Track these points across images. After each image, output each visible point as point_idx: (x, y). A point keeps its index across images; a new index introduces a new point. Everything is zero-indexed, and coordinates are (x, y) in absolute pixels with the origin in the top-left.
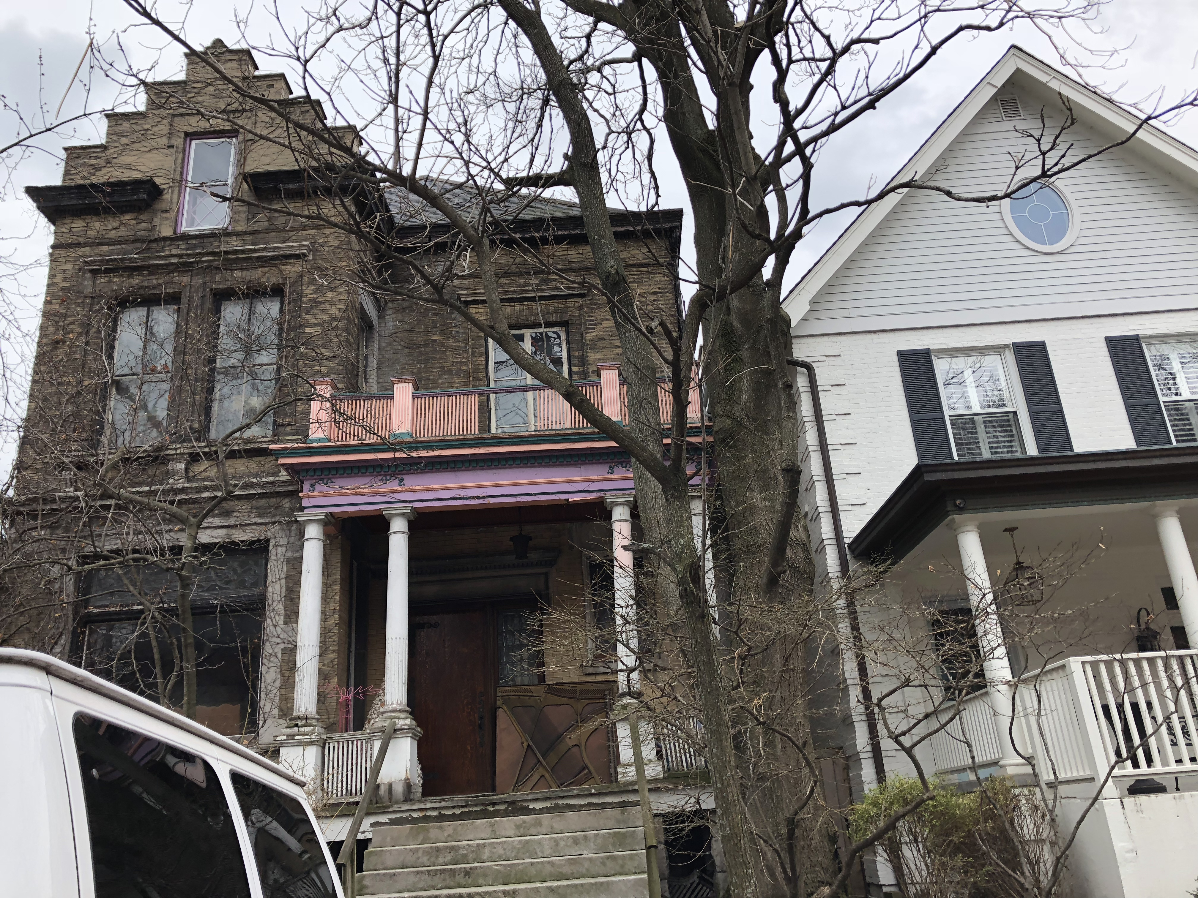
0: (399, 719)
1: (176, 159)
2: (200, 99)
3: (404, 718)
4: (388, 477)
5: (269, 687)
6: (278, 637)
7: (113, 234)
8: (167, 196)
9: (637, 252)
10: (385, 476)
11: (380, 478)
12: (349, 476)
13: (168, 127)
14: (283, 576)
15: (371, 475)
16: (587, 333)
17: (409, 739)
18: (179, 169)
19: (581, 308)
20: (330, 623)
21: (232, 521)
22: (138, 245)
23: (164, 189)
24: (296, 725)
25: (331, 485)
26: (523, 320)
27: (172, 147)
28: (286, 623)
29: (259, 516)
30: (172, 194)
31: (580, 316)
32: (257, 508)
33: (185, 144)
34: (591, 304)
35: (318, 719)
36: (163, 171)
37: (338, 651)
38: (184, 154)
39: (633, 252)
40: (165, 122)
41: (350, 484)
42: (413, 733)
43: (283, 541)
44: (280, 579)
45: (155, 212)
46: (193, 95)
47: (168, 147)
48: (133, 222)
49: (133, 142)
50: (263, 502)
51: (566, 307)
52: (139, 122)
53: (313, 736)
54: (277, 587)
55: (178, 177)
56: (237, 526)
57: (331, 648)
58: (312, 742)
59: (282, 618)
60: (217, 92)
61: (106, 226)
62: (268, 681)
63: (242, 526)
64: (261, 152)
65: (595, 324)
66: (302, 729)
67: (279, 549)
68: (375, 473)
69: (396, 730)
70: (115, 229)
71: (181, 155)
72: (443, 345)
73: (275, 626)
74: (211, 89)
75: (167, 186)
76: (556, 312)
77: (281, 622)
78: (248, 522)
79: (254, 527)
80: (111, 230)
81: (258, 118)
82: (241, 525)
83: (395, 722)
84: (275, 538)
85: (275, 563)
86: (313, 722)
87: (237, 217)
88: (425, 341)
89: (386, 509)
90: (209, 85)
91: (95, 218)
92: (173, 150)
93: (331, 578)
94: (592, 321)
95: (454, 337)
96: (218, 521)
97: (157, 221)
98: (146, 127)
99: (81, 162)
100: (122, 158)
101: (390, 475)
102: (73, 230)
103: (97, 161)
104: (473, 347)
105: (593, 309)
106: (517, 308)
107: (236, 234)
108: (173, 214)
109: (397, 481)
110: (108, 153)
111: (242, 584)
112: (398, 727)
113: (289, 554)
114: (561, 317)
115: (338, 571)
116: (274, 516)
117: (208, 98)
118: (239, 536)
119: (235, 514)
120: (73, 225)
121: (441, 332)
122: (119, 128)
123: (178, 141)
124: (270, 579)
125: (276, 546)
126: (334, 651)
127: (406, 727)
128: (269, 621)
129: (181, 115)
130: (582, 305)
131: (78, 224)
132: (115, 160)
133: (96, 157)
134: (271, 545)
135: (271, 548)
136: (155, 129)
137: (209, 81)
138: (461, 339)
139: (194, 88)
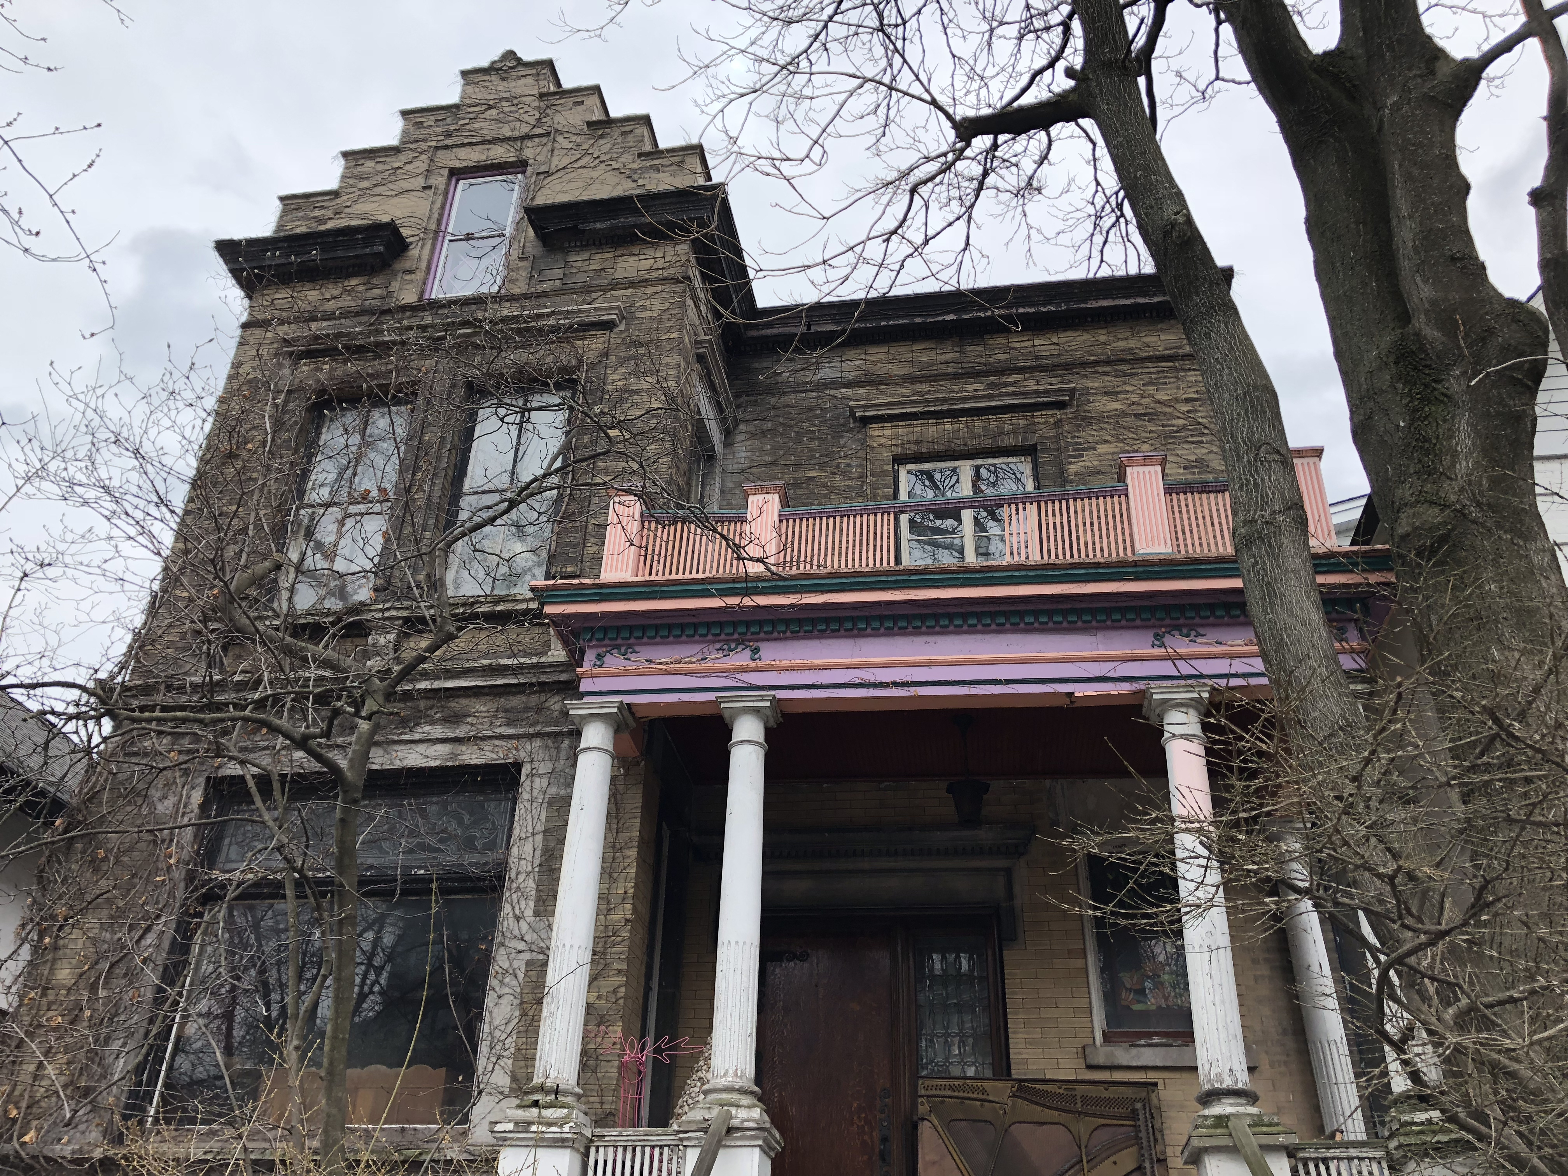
0: (738, 1106)
1: (433, 203)
2: (476, 126)
3: (749, 1107)
4: (733, 646)
5: (497, 1034)
6: (522, 939)
7: (330, 306)
8: (414, 252)
9: (1155, 339)
10: (727, 642)
11: (718, 646)
12: (665, 641)
13: (427, 162)
14: (540, 828)
15: (703, 639)
16: (1070, 463)
17: (757, 1151)
18: (436, 216)
19: (1058, 424)
20: (616, 917)
21: (461, 731)
22: (365, 319)
23: (412, 243)
24: (536, 1104)
25: (633, 657)
26: (957, 445)
27: (430, 187)
28: (537, 914)
29: (508, 725)
30: (422, 248)
31: (1057, 436)
32: (506, 711)
33: (448, 184)
34: (1076, 418)
35: (579, 1097)
36: (412, 219)
37: (627, 973)
38: (446, 199)
39: (1146, 340)
40: (423, 157)
41: (665, 655)
42: (765, 1140)
43: (544, 768)
44: (533, 834)
45: (395, 274)
46: (467, 121)
47: (425, 188)
48: (362, 288)
49: (376, 185)
50: (516, 701)
51: (1034, 424)
52: (388, 160)
53: (566, 1128)
54: (528, 848)
55: (433, 227)
56: (469, 739)
57: (615, 966)
58: (563, 1140)
59: (532, 904)
60: (501, 115)
61: (323, 295)
62: (496, 1022)
63: (479, 739)
64: (558, 188)
65: (1084, 449)
66: (548, 1113)
67: (537, 780)
68: (710, 637)
69: (730, 1130)
70: (335, 298)
71: (440, 199)
72: (825, 486)
73: (518, 919)
74: (493, 112)
75: (417, 238)
76: (1015, 432)
77: (529, 913)
78: (488, 733)
79: (497, 742)
80: (329, 300)
81: (556, 145)
82: (476, 737)
83: (728, 1111)
84: (532, 761)
85: (528, 805)
86: (570, 1100)
87: (514, 275)
88: (795, 479)
89: (727, 699)
90: (490, 107)
91: (308, 285)
92: (430, 192)
93: (624, 836)
94: (1077, 444)
95: (843, 473)
96: (438, 731)
97: (395, 285)
98: (396, 165)
99: (301, 214)
100: (357, 206)
101: (736, 640)
102: (276, 302)
103: (323, 212)
104: (875, 487)
105: (1080, 425)
106: (948, 427)
107: (512, 298)
108: (419, 276)
109: (748, 653)
110: (338, 201)
111: (469, 844)
112: (735, 1122)
113: (553, 790)
114: (1024, 439)
115: (637, 823)
116: (532, 725)
117: (487, 123)
118: (472, 756)
119: (469, 720)
120: (277, 296)
121: (822, 466)
122: (359, 169)
123: (439, 180)
124: (516, 832)
125: (531, 776)
126: (620, 971)
127: (752, 1125)
128: (507, 908)
129: (447, 147)
130: (1060, 420)
131: (282, 295)
132: (347, 210)
133: (322, 207)
134: (524, 772)
135: (523, 779)
136: (408, 167)
137: (491, 103)
138: (853, 476)
139: (470, 113)
